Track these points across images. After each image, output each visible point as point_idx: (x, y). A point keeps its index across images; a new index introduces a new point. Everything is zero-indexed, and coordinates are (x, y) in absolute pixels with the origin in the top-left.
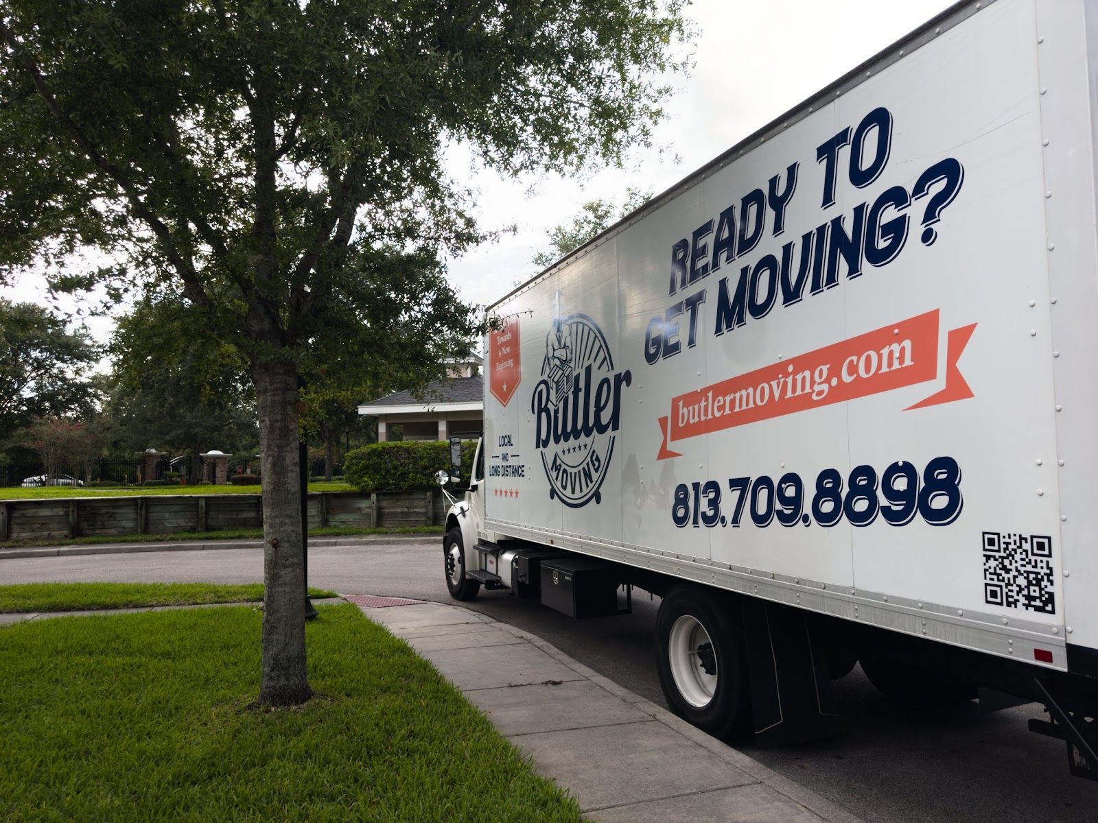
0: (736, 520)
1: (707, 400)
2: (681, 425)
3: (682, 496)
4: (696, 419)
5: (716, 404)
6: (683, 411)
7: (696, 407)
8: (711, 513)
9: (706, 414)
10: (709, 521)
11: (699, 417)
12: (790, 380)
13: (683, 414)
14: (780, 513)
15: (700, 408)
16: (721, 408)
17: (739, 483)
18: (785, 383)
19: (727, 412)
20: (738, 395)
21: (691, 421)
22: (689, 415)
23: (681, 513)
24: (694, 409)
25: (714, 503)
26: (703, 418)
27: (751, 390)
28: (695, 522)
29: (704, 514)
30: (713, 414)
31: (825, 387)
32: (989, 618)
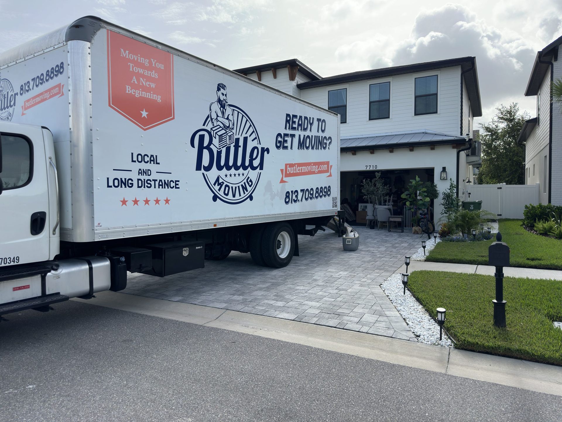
0: (301, 200)
1: (295, 167)
2: (288, 173)
3: (288, 195)
4: (292, 172)
5: (298, 169)
6: (288, 168)
7: (293, 168)
8: (296, 199)
9: (295, 171)
10: (295, 201)
11: (293, 171)
12: (312, 167)
13: (289, 169)
14: (310, 197)
15: (293, 169)
16: (299, 170)
17: (302, 191)
18: (311, 167)
19: (300, 172)
20: (303, 168)
21: (291, 172)
22: (290, 170)
23: (287, 200)
24: (292, 169)
25: (297, 196)
26: (294, 172)
27: (305, 167)
28: (292, 202)
29: (294, 199)
30: (297, 171)
31: (317, 170)
32: (333, 210)
